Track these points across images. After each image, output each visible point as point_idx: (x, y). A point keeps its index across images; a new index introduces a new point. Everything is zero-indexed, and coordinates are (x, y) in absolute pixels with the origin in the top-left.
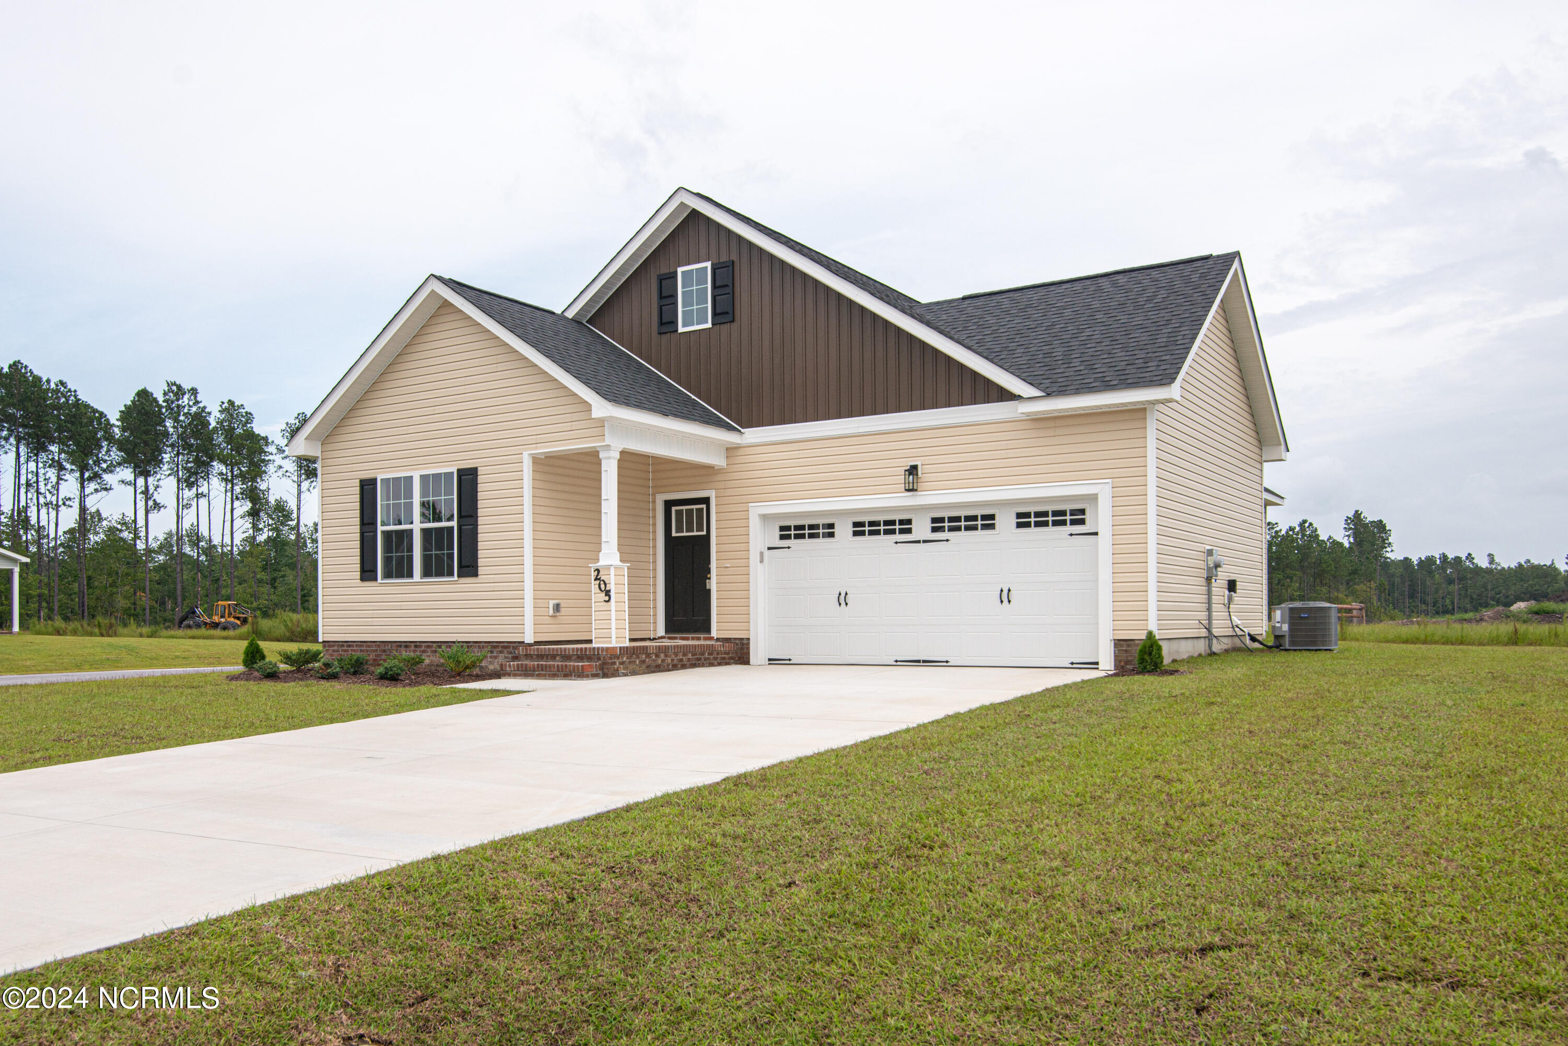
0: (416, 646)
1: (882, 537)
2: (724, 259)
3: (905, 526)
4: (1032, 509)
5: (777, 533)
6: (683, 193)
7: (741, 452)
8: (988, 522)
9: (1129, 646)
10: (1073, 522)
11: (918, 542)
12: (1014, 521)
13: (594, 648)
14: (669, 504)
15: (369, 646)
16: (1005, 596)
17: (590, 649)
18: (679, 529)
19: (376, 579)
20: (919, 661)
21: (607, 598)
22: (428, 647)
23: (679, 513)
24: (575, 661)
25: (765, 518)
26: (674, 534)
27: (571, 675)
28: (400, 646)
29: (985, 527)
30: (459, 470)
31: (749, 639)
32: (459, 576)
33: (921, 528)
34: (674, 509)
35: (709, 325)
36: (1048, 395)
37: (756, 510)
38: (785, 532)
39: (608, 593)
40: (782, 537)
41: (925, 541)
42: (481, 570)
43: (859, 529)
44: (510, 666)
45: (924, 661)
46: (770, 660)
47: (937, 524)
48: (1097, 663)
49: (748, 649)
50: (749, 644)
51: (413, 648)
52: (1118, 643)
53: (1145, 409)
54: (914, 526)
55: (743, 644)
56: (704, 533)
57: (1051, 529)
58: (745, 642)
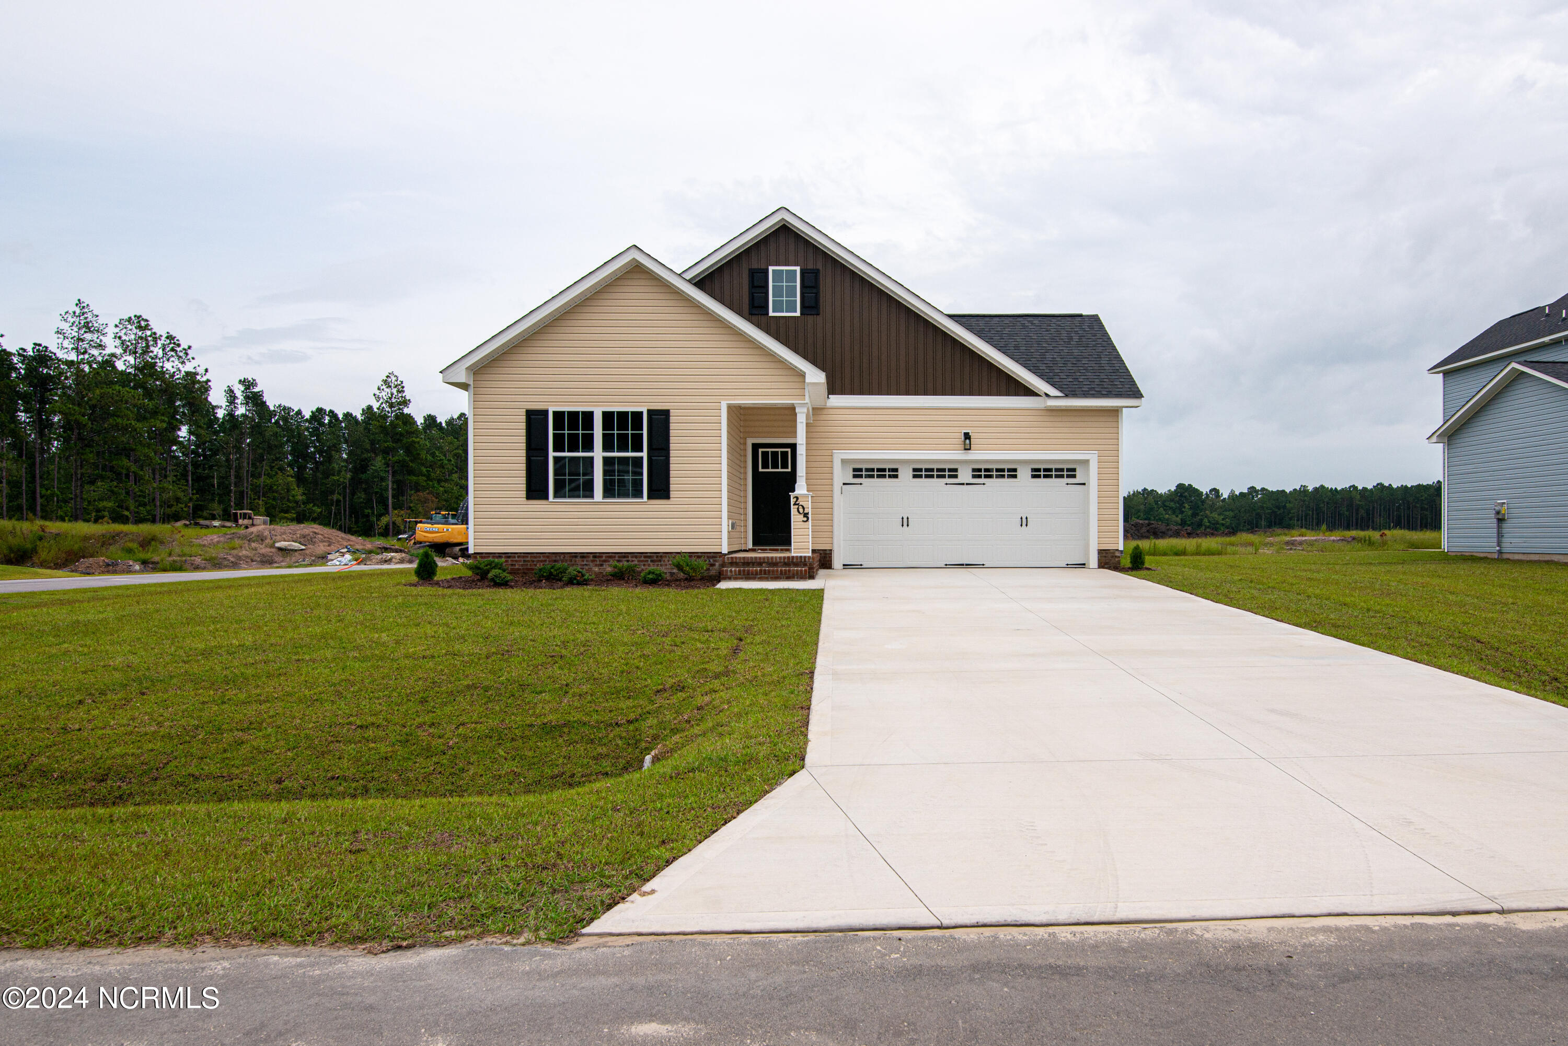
0: (595, 557)
1: (935, 480)
2: (810, 266)
3: (953, 474)
4: (1042, 467)
5: (851, 473)
6: (783, 211)
7: (825, 412)
8: (1012, 473)
9: (1107, 553)
10: (1068, 476)
11: (963, 484)
12: (1030, 473)
13: (793, 557)
14: (756, 447)
15: (535, 557)
16: (1024, 522)
17: (788, 558)
18: (765, 466)
19: (547, 498)
20: (963, 565)
21: (805, 519)
22: (611, 557)
23: (765, 454)
24: (782, 566)
25: (844, 461)
26: (761, 470)
27: (794, 578)
28: (576, 557)
29: (1009, 476)
30: (649, 411)
31: (831, 550)
32: (649, 497)
33: (965, 475)
34: (760, 450)
35: (798, 314)
36: (1067, 396)
37: (839, 455)
38: (858, 473)
39: (806, 515)
40: (855, 476)
41: (967, 484)
42: (672, 494)
43: (917, 473)
44: (731, 571)
45: (967, 565)
46: (844, 565)
47: (977, 473)
48: (1084, 564)
49: (831, 557)
50: (831, 554)
51: (591, 558)
52: (1101, 552)
53: (1118, 410)
54: (959, 473)
55: (826, 554)
56: (789, 470)
57: (1054, 480)
58: (828, 552)
